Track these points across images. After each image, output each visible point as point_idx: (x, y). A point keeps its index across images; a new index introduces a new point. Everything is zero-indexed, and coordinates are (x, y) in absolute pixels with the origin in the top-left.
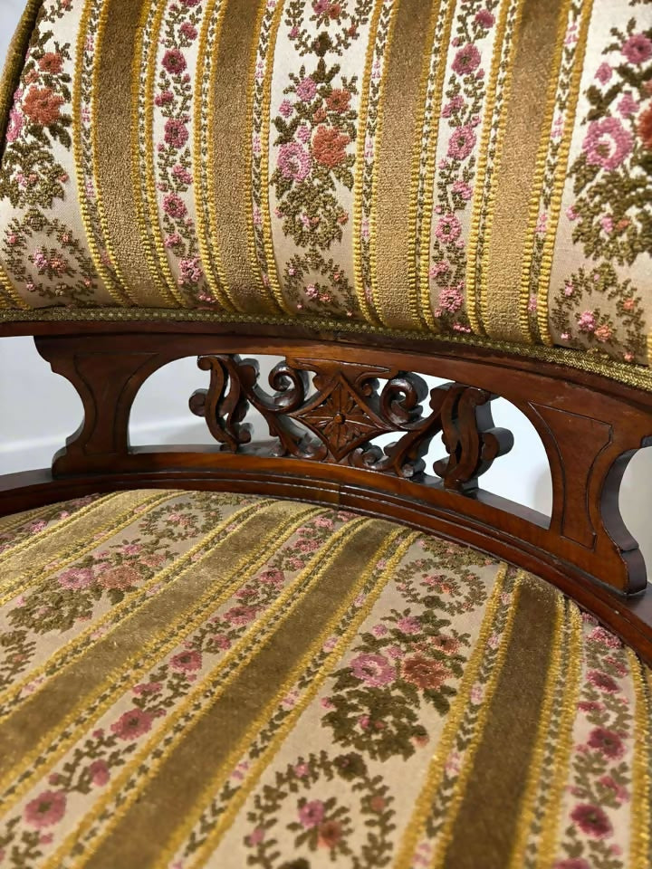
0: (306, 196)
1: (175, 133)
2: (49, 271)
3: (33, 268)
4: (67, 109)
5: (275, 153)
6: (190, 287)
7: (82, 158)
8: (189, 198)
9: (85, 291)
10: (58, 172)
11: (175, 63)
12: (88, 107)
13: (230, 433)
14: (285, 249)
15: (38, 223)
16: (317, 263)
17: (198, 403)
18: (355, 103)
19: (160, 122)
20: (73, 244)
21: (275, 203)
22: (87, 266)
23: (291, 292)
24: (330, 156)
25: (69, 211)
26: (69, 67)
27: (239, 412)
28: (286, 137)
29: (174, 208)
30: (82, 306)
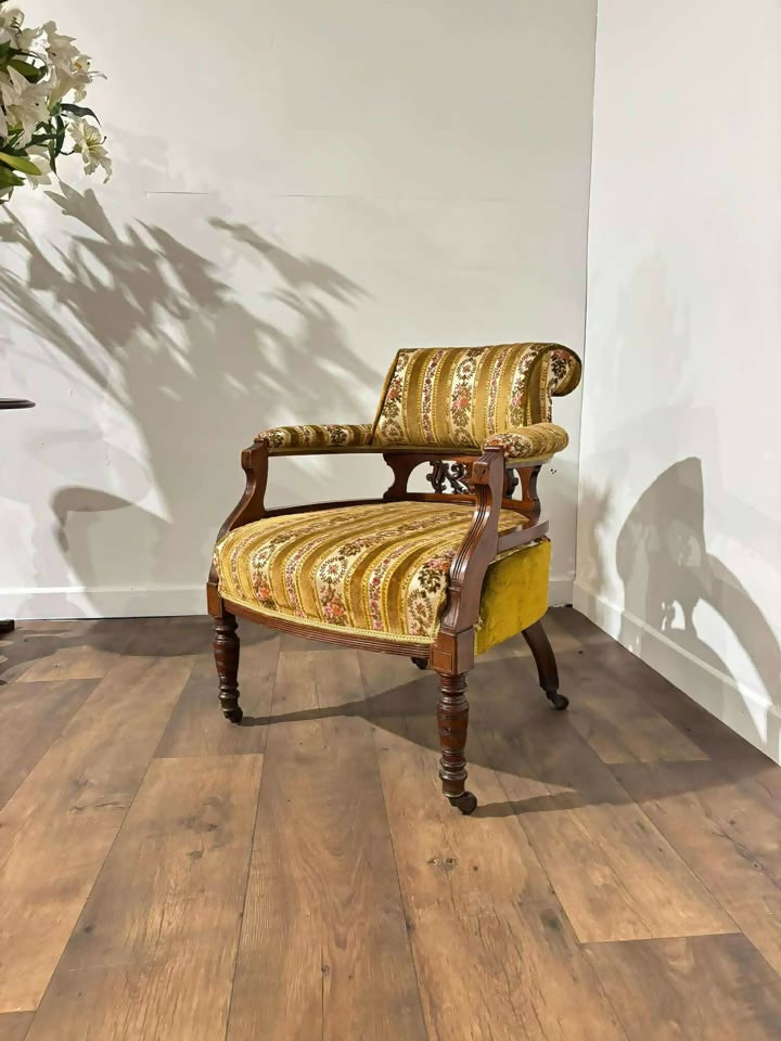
0: (459, 414)
1: (427, 399)
2: (392, 434)
3: (388, 433)
4: (401, 394)
5: (452, 403)
6: (429, 439)
7: (403, 405)
8: (430, 415)
9: (400, 440)
10: (397, 409)
11: (428, 382)
12: (406, 393)
13: (439, 488)
14: (454, 427)
15: (391, 421)
16: (463, 431)
17: (429, 477)
18: (471, 391)
19: (424, 396)
20: (399, 427)
21: (452, 416)
22: (402, 432)
23: (456, 439)
24: (465, 404)
25: (399, 419)
26: (402, 384)
27: (442, 480)
28: (455, 399)
29: (426, 418)
30: (398, 444)
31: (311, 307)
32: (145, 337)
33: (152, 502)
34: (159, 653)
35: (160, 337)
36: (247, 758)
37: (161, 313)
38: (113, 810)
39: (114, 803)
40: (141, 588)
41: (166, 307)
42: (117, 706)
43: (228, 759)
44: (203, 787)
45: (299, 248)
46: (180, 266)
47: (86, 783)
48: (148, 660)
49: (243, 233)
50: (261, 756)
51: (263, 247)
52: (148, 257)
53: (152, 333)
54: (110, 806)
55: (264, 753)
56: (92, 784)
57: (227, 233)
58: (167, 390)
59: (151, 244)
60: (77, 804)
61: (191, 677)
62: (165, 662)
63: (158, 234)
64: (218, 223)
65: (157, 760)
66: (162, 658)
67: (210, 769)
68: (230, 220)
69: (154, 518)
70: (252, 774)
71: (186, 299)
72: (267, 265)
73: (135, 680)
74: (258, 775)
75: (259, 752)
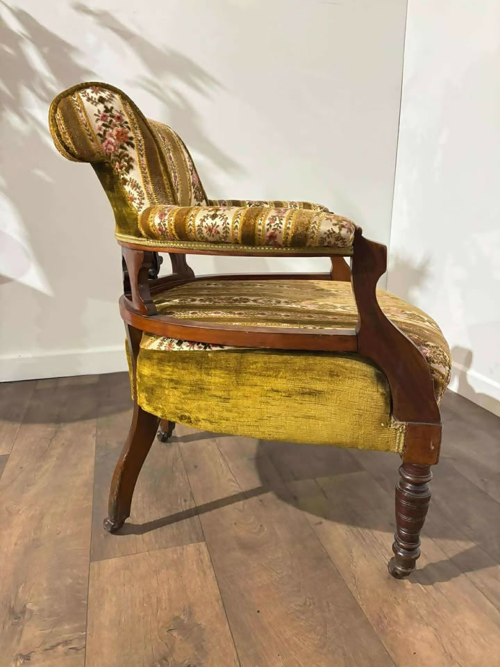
31: (172, 97)
32: (14, 120)
33: (33, 278)
34: (59, 420)
35: (28, 119)
36: (191, 548)
37: (29, 96)
38: (66, 654)
39: (66, 643)
40: (28, 355)
41: (33, 90)
42: (33, 491)
43: (171, 554)
44: (159, 601)
45: (159, 38)
46: (46, 50)
47: (23, 612)
48: (50, 429)
49: (105, 20)
50: (203, 544)
51: (126, 35)
52: (13, 39)
53: (22, 116)
54: (60, 648)
55: (204, 540)
56: (31, 612)
57: (90, 19)
58: (40, 173)
59: (15, 25)
60: (20, 648)
61: (97, 447)
62: (68, 430)
63: (21, 16)
64: (82, 9)
65: (95, 565)
66: (62, 424)
67: (157, 572)
68: (92, 6)
69: (34, 291)
70: (205, 573)
71: (53, 84)
72: (130, 52)
73: (43, 455)
74: (211, 574)
75: (198, 540)
